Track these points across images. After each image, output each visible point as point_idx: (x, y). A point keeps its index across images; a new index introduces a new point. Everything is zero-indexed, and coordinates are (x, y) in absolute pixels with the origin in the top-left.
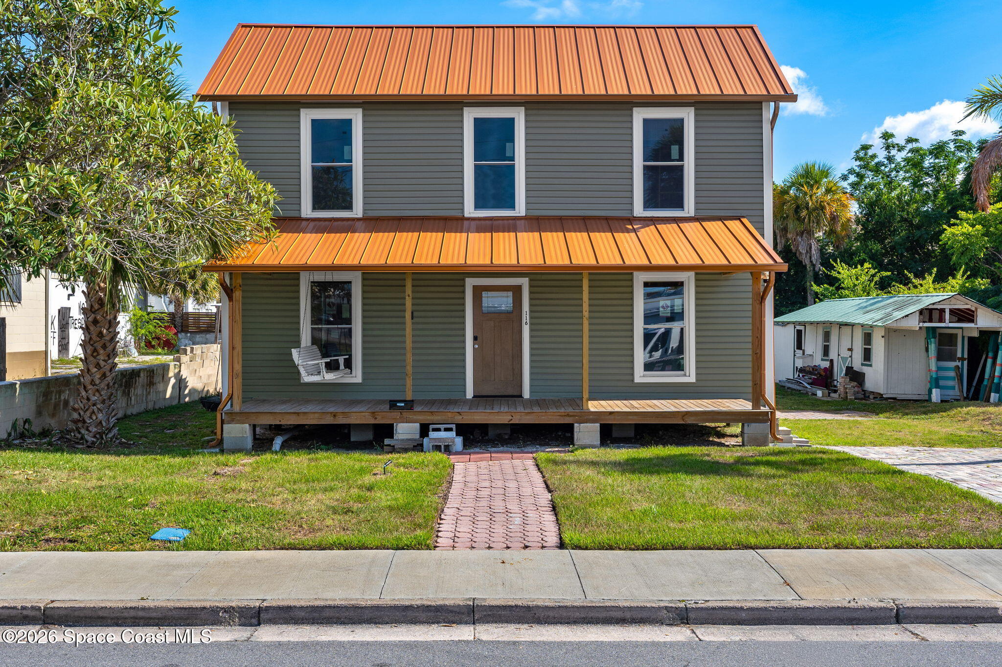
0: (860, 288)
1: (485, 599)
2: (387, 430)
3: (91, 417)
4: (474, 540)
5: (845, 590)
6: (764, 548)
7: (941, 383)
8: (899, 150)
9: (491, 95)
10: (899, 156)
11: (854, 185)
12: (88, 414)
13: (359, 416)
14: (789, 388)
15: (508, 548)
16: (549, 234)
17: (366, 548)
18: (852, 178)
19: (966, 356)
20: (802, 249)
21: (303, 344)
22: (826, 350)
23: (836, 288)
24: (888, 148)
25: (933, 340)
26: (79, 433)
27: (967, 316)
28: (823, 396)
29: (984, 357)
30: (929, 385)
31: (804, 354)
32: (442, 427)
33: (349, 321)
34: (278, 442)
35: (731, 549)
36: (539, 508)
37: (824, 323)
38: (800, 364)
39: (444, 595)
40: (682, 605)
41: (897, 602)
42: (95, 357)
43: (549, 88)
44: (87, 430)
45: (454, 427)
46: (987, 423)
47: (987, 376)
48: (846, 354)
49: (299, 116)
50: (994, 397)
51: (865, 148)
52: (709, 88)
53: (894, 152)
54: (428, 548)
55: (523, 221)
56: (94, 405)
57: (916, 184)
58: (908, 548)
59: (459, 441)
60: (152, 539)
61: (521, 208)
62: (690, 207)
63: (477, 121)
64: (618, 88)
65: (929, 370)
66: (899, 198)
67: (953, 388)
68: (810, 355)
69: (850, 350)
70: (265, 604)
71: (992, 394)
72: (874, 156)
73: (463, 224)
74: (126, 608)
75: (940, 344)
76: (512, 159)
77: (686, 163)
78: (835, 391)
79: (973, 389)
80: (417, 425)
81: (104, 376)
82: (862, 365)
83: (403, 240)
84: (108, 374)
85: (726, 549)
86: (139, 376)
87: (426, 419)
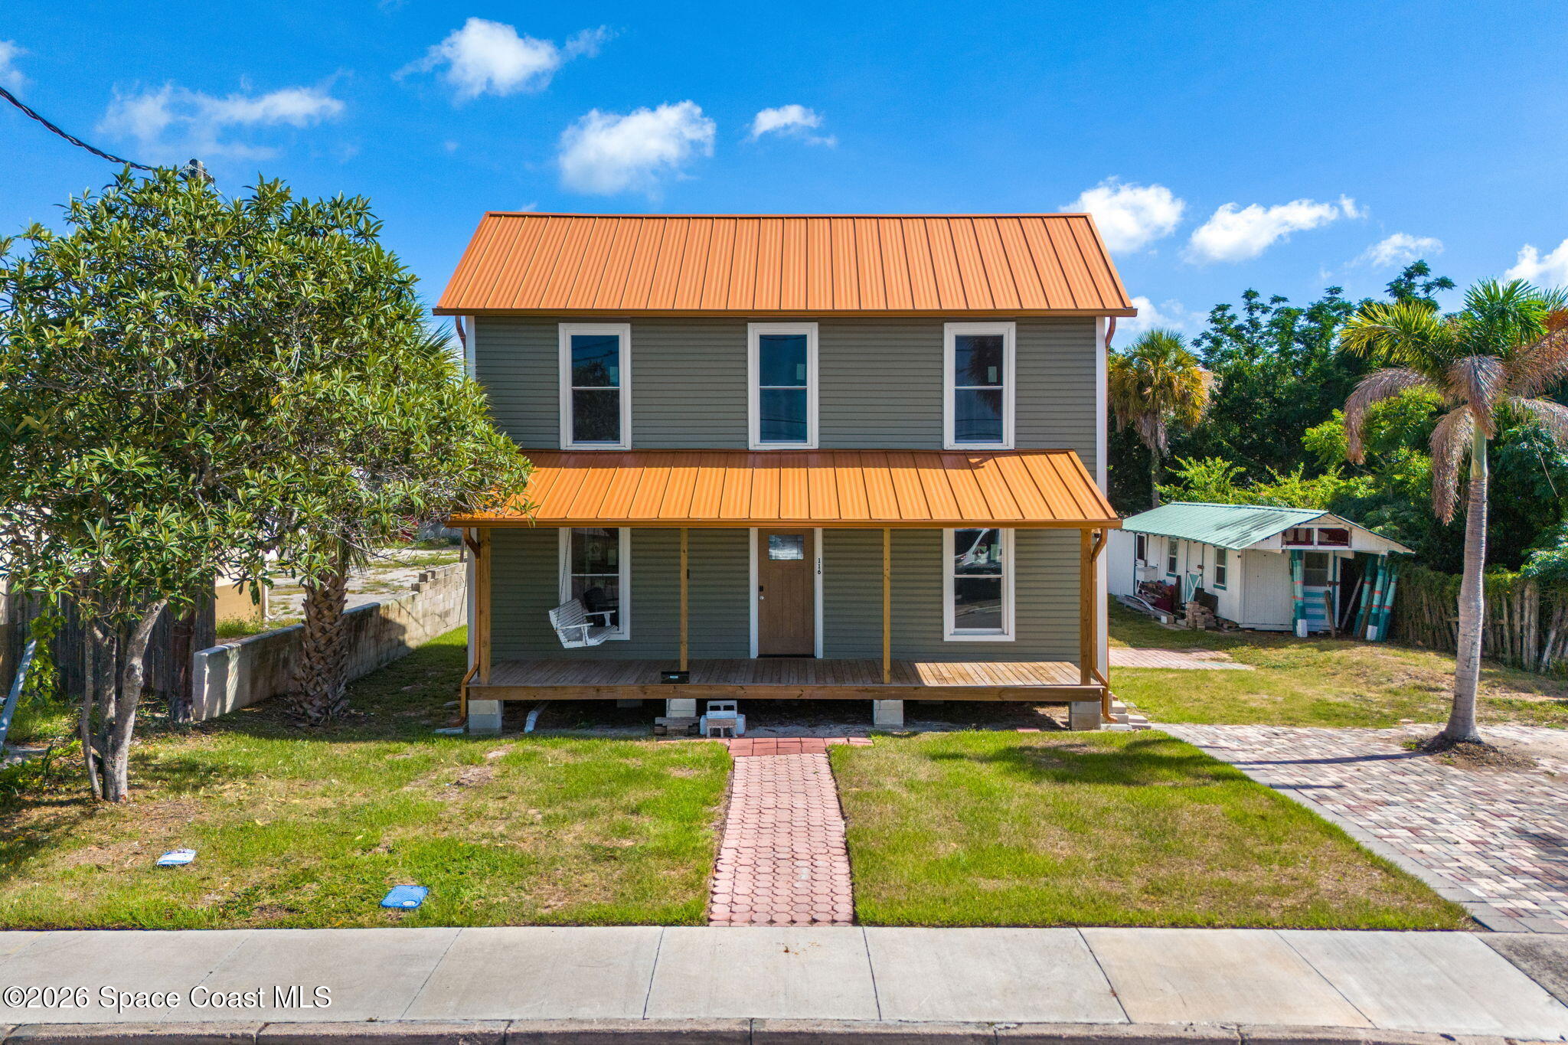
0: (1212, 487)
1: (763, 1021)
2: (658, 707)
3: (314, 689)
4: (754, 908)
5: (1181, 1005)
6: (1088, 926)
7: (1309, 611)
8: (1264, 312)
9: (780, 311)
10: (1264, 319)
11: (1209, 352)
12: (311, 685)
13: (627, 690)
14: (1128, 607)
15: (793, 922)
16: (845, 469)
17: (631, 924)
18: (1206, 343)
19: (1338, 579)
20: (1145, 432)
21: (563, 601)
22: (1173, 564)
23: (1185, 490)
24: (1251, 309)
25: (1298, 562)
26: (301, 707)
27: (1339, 537)
28: (1168, 623)
29: (1360, 580)
30: (1293, 615)
31: (1146, 565)
32: (722, 703)
33: (615, 568)
34: (531, 719)
35: (1050, 926)
36: (831, 850)
37: (1170, 537)
38: (1141, 577)
39: (717, 1013)
40: (990, 1032)
41: (1242, 1031)
42: (319, 620)
43: (847, 303)
44: (311, 704)
45: (734, 703)
46: (1361, 681)
47: (1363, 603)
48: (1196, 572)
49: (557, 332)
50: (1372, 631)
51: (1222, 308)
52: (1034, 302)
53: (1257, 314)
54: (701, 923)
55: (815, 456)
56: (318, 675)
57: (1284, 352)
58: (1258, 928)
59: (741, 720)
60: (384, 906)
61: (813, 441)
62: (1009, 440)
63: (764, 339)
64: (926, 303)
65: (1294, 597)
66: (1263, 368)
67: (1323, 617)
68: (1154, 568)
69: (1201, 567)
70: (512, 1029)
71: (1370, 627)
72: (1233, 318)
73: (746, 460)
74: (351, 1036)
75: (1308, 565)
76: (804, 383)
77: (1005, 387)
78: (1183, 616)
79: (1346, 618)
80: (693, 701)
81: (330, 641)
82: (1215, 586)
83: (680, 477)
84: (334, 638)
85: (1045, 927)
86: (371, 616)
87: (704, 693)
